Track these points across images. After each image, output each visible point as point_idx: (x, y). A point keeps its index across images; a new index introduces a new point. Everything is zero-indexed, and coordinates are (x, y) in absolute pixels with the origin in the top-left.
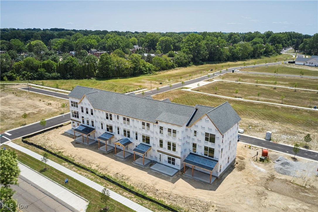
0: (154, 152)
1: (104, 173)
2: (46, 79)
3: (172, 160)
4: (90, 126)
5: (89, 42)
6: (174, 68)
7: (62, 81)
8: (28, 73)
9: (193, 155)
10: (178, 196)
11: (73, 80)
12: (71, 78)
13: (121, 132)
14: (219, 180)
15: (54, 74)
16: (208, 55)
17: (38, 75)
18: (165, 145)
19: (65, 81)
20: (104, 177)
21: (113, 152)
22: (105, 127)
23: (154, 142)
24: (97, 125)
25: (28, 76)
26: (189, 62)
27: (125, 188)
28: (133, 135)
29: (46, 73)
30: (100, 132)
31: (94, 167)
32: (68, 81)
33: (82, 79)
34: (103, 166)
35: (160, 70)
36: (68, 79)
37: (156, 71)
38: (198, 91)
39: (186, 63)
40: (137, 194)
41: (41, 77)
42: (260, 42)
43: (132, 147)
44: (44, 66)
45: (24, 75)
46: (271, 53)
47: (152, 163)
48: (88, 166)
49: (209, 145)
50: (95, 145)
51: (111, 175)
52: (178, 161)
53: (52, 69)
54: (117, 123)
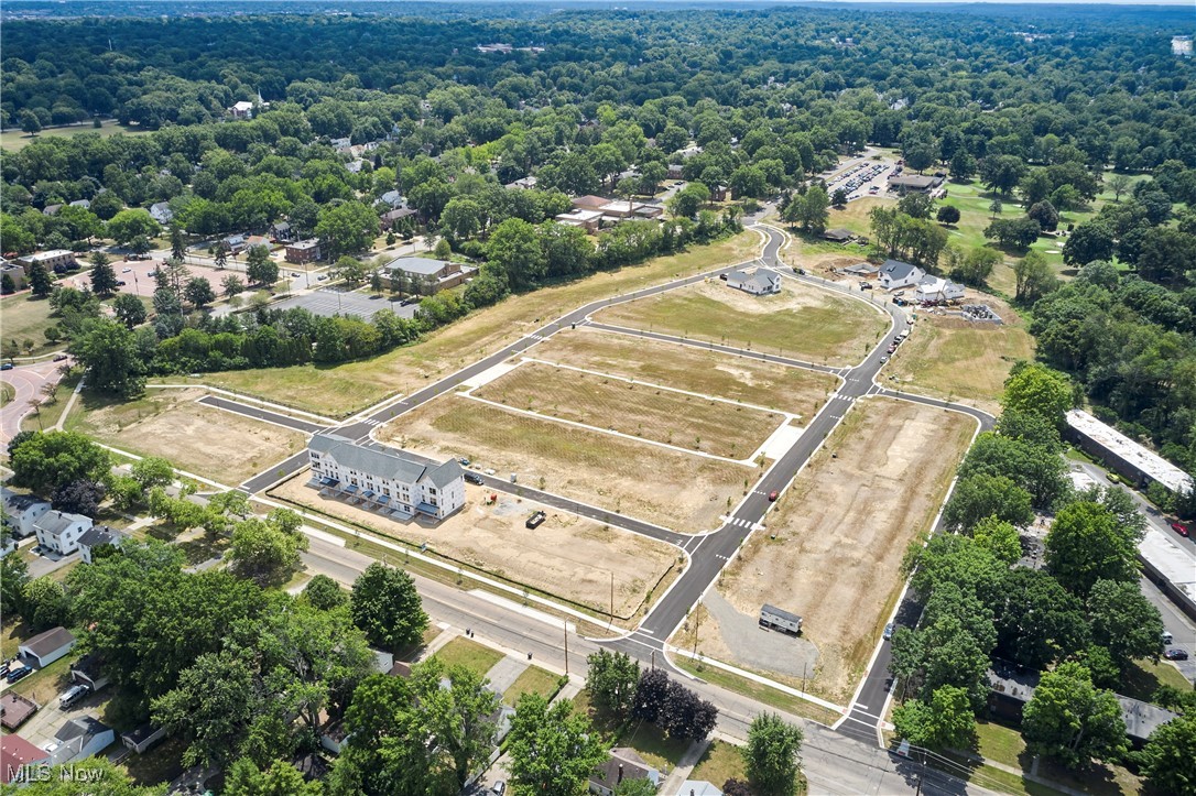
0: (394, 503)
1: (353, 521)
2: (225, 371)
3: (407, 508)
4: (335, 478)
5: (267, 200)
6: (464, 314)
7: (254, 371)
8: (192, 360)
9: (423, 503)
10: (408, 533)
11: (274, 370)
12: (270, 366)
13: (365, 485)
14: (441, 521)
15: (238, 360)
16: (547, 268)
17: (209, 363)
18: (401, 496)
19: (260, 371)
20: (354, 524)
21: (359, 503)
22: (350, 481)
23: (393, 494)
24: (342, 479)
25: (193, 366)
26: (503, 291)
27: (371, 531)
28: (375, 489)
29: (225, 359)
30: (345, 485)
31: (344, 517)
32: (265, 371)
33: (289, 365)
34: (352, 515)
35: (434, 328)
36: (265, 367)
37: (423, 331)
38: (480, 395)
39: (494, 297)
40: (379, 534)
41: (216, 367)
42: (700, 195)
43: (375, 499)
44: (218, 346)
45: (184, 364)
46: (714, 233)
47: (393, 511)
48: (339, 516)
49: (433, 496)
50: (342, 497)
51: (359, 522)
52: (411, 509)
53: (233, 350)
54: (361, 478)
